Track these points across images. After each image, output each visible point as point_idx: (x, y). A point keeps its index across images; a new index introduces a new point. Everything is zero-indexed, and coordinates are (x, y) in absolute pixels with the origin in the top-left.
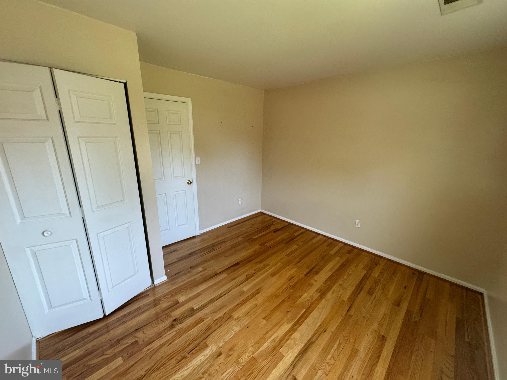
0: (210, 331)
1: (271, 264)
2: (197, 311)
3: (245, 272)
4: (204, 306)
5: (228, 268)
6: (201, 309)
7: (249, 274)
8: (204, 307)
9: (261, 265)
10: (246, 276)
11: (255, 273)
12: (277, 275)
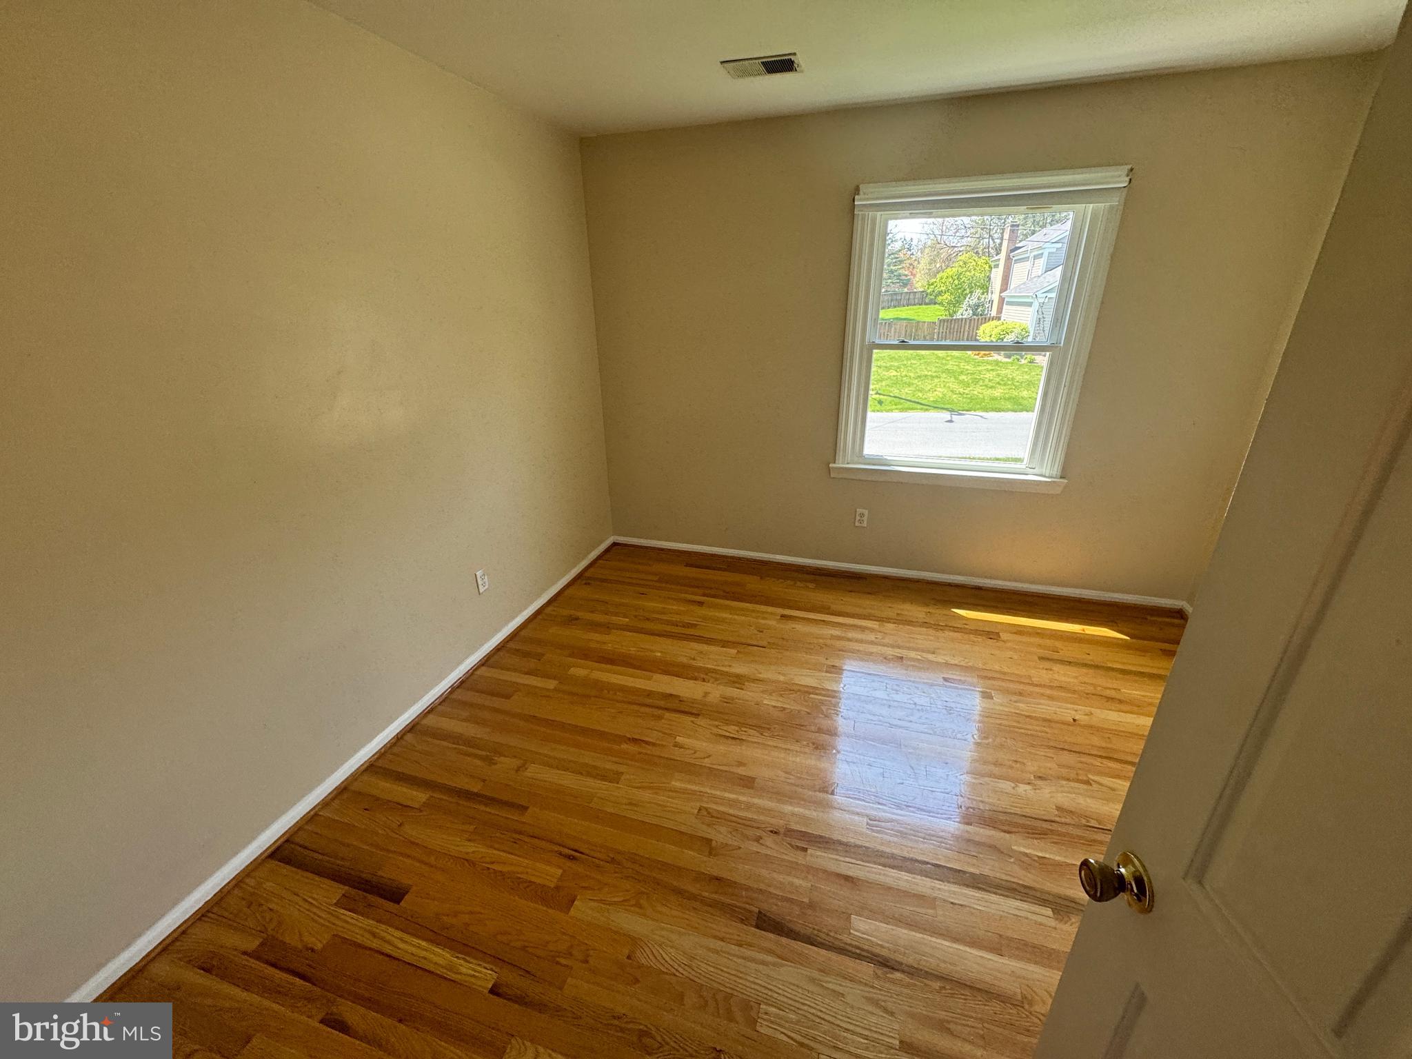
0: (1039, 824)
1: (693, 807)
2: (1050, 898)
3: (793, 867)
4: (1015, 890)
5: (812, 944)
6: (1031, 893)
7: (792, 846)
8: (1018, 888)
9: (720, 835)
10: (805, 850)
11: (771, 832)
12: (741, 771)
